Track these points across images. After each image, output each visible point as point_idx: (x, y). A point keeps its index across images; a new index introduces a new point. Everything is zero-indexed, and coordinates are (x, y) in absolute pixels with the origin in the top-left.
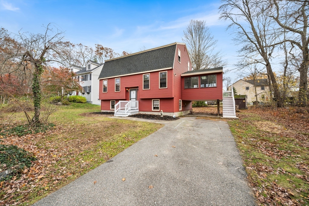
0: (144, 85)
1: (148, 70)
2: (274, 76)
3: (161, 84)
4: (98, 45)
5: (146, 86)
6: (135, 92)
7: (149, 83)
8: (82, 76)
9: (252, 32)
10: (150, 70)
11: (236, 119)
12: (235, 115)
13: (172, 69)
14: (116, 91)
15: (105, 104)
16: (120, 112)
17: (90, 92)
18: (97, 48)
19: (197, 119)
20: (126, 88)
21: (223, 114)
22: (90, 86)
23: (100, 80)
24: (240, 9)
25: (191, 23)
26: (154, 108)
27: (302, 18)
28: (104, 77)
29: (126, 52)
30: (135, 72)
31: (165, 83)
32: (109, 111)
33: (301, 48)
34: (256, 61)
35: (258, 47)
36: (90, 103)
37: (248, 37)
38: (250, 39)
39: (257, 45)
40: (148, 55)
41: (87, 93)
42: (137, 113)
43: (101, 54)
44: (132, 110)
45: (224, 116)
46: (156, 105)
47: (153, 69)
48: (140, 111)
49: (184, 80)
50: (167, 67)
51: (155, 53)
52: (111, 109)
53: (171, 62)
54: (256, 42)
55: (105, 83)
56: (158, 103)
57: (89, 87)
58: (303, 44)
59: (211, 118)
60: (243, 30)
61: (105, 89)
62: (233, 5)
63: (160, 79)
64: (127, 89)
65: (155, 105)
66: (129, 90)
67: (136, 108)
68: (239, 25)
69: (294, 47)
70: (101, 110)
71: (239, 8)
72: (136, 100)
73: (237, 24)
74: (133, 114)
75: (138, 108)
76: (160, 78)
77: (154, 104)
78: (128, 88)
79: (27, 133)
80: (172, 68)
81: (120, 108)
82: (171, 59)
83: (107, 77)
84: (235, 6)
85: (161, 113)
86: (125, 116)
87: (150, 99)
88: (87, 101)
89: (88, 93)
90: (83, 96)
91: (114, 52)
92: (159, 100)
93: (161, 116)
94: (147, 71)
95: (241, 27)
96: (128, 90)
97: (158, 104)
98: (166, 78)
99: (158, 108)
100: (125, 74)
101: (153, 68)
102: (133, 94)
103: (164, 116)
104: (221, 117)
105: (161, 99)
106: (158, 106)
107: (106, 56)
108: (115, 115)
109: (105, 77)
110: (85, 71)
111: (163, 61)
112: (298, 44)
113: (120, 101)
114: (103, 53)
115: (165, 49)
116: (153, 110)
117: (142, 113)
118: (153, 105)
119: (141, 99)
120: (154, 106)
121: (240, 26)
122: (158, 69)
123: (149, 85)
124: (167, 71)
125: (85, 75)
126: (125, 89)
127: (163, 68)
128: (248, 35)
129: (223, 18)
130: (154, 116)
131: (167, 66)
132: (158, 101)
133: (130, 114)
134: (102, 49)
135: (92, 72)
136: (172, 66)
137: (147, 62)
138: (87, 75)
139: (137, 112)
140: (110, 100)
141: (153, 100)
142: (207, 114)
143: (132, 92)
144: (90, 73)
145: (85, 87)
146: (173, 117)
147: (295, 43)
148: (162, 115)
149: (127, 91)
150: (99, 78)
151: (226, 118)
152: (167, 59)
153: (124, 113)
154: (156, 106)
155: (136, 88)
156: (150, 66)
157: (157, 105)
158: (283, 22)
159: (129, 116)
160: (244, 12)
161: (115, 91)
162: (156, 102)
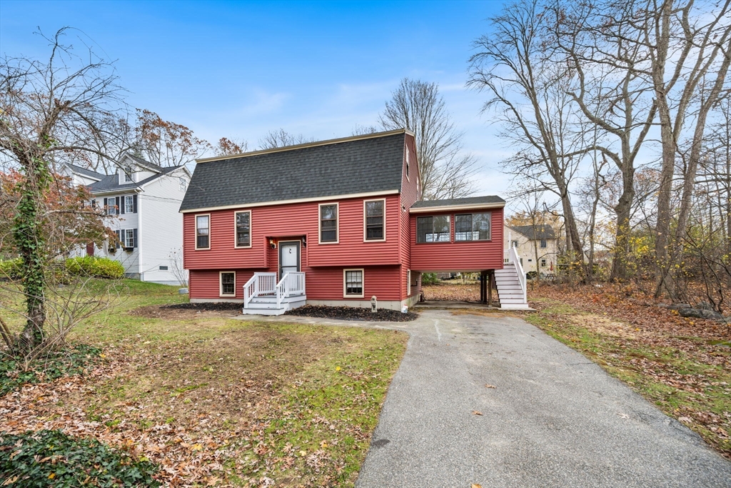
0: (322, 232)
1: (335, 194)
2: (573, 219)
3: (368, 229)
4: (146, 112)
5: (329, 234)
6: (294, 249)
7: (336, 228)
8: (105, 200)
9: (536, 122)
10: (340, 194)
11: (530, 312)
12: (526, 302)
13: (398, 195)
14: (238, 245)
15: (204, 281)
16: (257, 302)
17: (136, 246)
18: (142, 121)
19: (455, 314)
20: (268, 238)
21: (501, 301)
22: (136, 230)
23: (185, 214)
24: (513, 68)
25: (404, 85)
26: (349, 291)
27: (623, 105)
28: (198, 207)
29: (229, 141)
30: (296, 197)
31: (381, 229)
32: (216, 301)
33: (619, 165)
34: (542, 187)
35: (546, 154)
36: (135, 277)
37: (527, 132)
38: (530, 137)
39: (544, 150)
40: (330, 155)
41: (125, 249)
42: (303, 304)
43: (155, 138)
44: (292, 296)
45: (504, 307)
46: (354, 283)
47: (347, 193)
48: (308, 298)
49: (416, 221)
50: (384, 190)
51: (348, 150)
52: (221, 295)
53: (395, 175)
54: (543, 146)
55: (203, 224)
56: (358, 278)
57: (130, 232)
58: (625, 158)
59: (479, 310)
60: (517, 115)
61: (202, 240)
62: (499, 58)
63: (367, 218)
64: (271, 242)
65: (352, 283)
66: (277, 245)
67: (298, 292)
68: (509, 104)
69: (605, 161)
70: (191, 297)
71: (511, 66)
72: (298, 270)
73: (504, 101)
74: (295, 308)
75: (304, 291)
76: (367, 215)
77: (349, 281)
78: (275, 239)
79: (19, 381)
80: (400, 191)
81: (256, 292)
82: (395, 169)
83: (207, 206)
84: (502, 59)
85: (372, 302)
86: (277, 313)
87: (339, 269)
88: (125, 272)
89: (129, 250)
90: (111, 258)
91: (194, 135)
92: (363, 270)
93: (373, 311)
94: (329, 195)
95: (513, 108)
96: (274, 244)
97: (358, 281)
98: (382, 217)
99: (359, 291)
100: (265, 201)
101: (348, 190)
102: (289, 255)
103: (379, 310)
104: (499, 309)
105: (369, 269)
106: (359, 286)
107: (169, 146)
108: (245, 311)
109: (203, 207)
110: (116, 185)
111: (372, 172)
112: (615, 158)
113: (256, 275)
114: (162, 137)
115: (376, 143)
116: (345, 296)
117: (314, 303)
118: (347, 283)
119: (311, 267)
120: (349, 286)
121: (511, 106)
122: (361, 192)
123: (335, 232)
124: (384, 199)
125: (117, 199)
126: (265, 240)
127: (372, 191)
128: (528, 129)
129: (475, 83)
130: (351, 310)
131: (385, 186)
132: (359, 274)
133: (287, 307)
134: (159, 123)
135: (138, 191)
136: (397, 185)
137: (329, 171)
138: (123, 198)
139: (302, 302)
140: (218, 271)
141: (345, 270)
142: (455, 302)
143: (286, 250)
144: (133, 192)
145: (118, 232)
146: (403, 312)
147: (610, 154)
148: (374, 307)
149: (270, 247)
150: (182, 208)
151: (511, 311)
152: (383, 168)
153: (271, 306)
154: (355, 286)
155: (299, 240)
156: (339, 185)
157: (357, 283)
158: (591, 108)
159: (287, 313)
160: (520, 77)
161: (236, 247)
162: (354, 274)
